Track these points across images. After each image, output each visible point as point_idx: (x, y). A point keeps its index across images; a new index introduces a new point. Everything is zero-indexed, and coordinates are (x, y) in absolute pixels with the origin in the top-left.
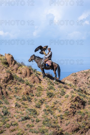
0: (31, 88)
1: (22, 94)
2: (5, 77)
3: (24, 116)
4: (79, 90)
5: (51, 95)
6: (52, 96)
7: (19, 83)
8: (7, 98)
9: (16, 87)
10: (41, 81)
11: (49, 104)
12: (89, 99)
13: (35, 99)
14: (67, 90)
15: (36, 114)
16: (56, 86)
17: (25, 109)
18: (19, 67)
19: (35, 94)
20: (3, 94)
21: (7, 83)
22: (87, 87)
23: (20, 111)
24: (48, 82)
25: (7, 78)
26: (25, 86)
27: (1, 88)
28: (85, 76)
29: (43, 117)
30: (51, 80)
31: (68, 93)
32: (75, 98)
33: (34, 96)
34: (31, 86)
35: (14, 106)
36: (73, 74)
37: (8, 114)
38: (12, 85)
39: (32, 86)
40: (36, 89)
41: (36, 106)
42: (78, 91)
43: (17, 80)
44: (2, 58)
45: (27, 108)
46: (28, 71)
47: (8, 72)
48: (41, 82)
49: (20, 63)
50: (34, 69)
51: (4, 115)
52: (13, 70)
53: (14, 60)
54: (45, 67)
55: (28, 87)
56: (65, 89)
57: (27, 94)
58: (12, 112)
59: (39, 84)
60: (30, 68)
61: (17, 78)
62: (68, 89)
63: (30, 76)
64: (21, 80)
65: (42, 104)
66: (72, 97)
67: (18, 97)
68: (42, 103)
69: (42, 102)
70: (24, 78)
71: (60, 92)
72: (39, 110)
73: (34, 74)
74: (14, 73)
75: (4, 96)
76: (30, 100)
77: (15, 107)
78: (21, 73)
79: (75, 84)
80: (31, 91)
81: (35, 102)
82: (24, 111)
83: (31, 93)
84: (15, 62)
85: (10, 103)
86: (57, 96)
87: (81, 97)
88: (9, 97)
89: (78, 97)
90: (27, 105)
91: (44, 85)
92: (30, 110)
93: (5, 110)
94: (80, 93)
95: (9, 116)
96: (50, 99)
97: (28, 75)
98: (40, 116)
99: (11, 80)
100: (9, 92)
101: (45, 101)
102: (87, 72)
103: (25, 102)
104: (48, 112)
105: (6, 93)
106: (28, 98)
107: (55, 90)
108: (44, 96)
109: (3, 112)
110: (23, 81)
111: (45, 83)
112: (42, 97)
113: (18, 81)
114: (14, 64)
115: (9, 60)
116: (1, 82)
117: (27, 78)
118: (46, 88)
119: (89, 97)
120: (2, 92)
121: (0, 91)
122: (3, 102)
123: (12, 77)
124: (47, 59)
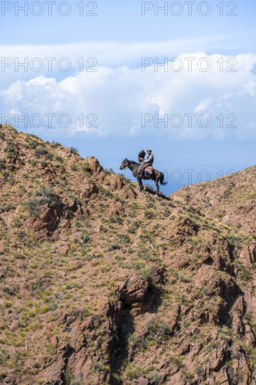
0: (123, 205)
1: (110, 213)
2: (86, 189)
3: (112, 244)
4: (190, 209)
5: (150, 216)
6: (152, 217)
7: (106, 198)
8: (88, 219)
9: (102, 203)
10: (137, 195)
11: (147, 229)
12: (203, 222)
13: (128, 220)
14: (173, 209)
15: (129, 241)
16: (157, 204)
17: (113, 234)
18: (106, 176)
19: (127, 214)
20: (83, 213)
21: (88, 198)
22: (203, 207)
23: (107, 237)
24: (147, 197)
25: (89, 190)
26: (115, 203)
28: (201, 190)
29: (138, 246)
30: (150, 195)
31: (174, 213)
32: (184, 220)
33: (126, 216)
34: (123, 203)
35: (98, 231)
36: (185, 188)
37: (90, 241)
38: (95, 201)
39: (125, 202)
40: (129, 206)
41: (129, 231)
42: (189, 211)
43: (102, 194)
44: (83, 162)
45: (116, 233)
46: (119, 181)
47: (91, 182)
48: (137, 197)
49: (109, 170)
50: (127, 180)
51: (84, 243)
52: (98, 179)
53: (100, 166)
54: (143, 176)
55: (119, 204)
56: (170, 208)
57: (117, 213)
58: (95, 238)
59: (134, 199)
60: (122, 177)
61: (103, 191)
62: (174, 207)
63: (121, 188)
64: (109, 194)
65: (137, 228)
66: (181, 218)
67: (104, 217)
68: (138, 226)
70: (113, 191)
71: (163, 211)
72: (134, 237)
73: (127, 186)
74: (99, 184)
75: (84, 216)
76: (120, 222)
77: (100, 231)
78: (108, 184)
79: (188, 201)
80: (123, 210)
81: (128, 225)
82: (112, 238)
83: (123, 212)
84: (101, 169)
85: (93, 226)
86: (158, 217)
87: (193, 219)
88: (91, 218)
89: (188, 219)
90: (117, 228)
91: (140, 202)
92: (121, 236)
93: (85, 235)
94: (191, 213)
95: (91, 244)
96: (149, 221)
97: (119, 186)
98: (135, 244)
99: (95, 194)
100: (91, 210)
101: (141, 224)
102: (204, 185)
103: (114, 225)
104: (146, 239)
105: (88, 211)
106: (117, 220)
107: (156, 208)
108: (141, 216)
109: (82, 238)
110: (111, 195)
111: (142, 200)
112: (138, 218)
113: (104, 195)
114: (100, 172)
115: (92, 166)
116: (81, 197)
117: (117, 192)
118: (144, 205)
119: (204, 219)
120: (82, 210)
121: (79, 209)
122: (83, 224)
123: (96, 190)
124: (147, 164)
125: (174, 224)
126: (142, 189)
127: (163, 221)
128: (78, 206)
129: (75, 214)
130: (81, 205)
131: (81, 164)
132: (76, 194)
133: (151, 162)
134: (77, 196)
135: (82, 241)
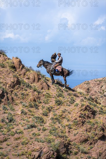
0: (39, 94)
1: (29, 100)
2: (11, 82)
3: (30, 124)
4: (89, 98)
5: (59, 103)
6: (61, 104)
7: (26, 89)
8: (12, 104)
9: (23, 93)
10: (50, 87)
11: (57, 113)
12: (99, 108)
13: (42, 106)
14: (77, 98)
15: (43, 122)
16: (65, 94)
17: (31, 116)
18: (26, 72)
19: (42, 101)
20: (8, 100)
21: (13, 88)
22: (100, 97)
23: (26, 119)
24: (57, 89)
25: (14, 82)
26: (33, 92)
27: (7, 93)
28: (98, 84)
29: (50, 125)
30: (60, 87)
31: (78, 101)
32: (85, 106)
33: (41, 103)
34: (39, 93)
35: (20, 113)
36: (86, 82)
37: (13, 121)
38: (18, 91)
39: (40, 92)
40: (44, 95)
41: (43, 114)
42: (89, 100)
43: (24, 86)
44: (10, 61)
45: (34, 115)
46: (36, 76)
47: (15, 76)
48: (50, 88)
49: (29, 68)
50: (42, 75)
51: (9, 122)
52: (21, 75)
53: (22, 65)
55: (36, 93)
56: (75, 97)
57: (35, 100)
58: (17, 119)
59: (47, 90)
60: (39, 73)
61: (24, 84)
62: (78, 97)
63: (38, 82)
64: (28, 86)
65: (50, 112)
66: (82, 105)
67: (24, 103)
68: (50, 111)
69: (50, 110)
70: (31, 83)
71: (69, 100)
72: (47, 119)
73: (42, 80)
74: (21, 78)
75: (9, 102)
76: (36, 107)
77: (21, 114)
78: (28, 78)
79: (88, 93)
80: (39, 98)
81: (42, 109)
82: (30, 119)
83: (39, 100)
84: (23, 67)
85: (16, 110)
86: (66, 104)
87: (92, 106)
88: (15, 103)
89: (88, 106)
90: (34, 112)
91: (52, 92)
92: (37, 117)
93: (10, 117)
94: (90, 102)
95: (14, 123)
96: (58, 107)
97: (36, 80)
98: (47, 124)
99: (18, 85)
100: (15, 98)
101: (53, 109)
102: (100, 81)
103: (32, 109)
104: (55, 121)
105: (12, 98)
106: (35, 105)
107: (64, 97)
108: (52, 103)
109: (7, 118)
110: (30, 87)
111: (54, 91)
112: (50, 105)
113: (25, 86)
114: (22, 69)
115: (16, 64)
116: (7, 87)
117: (34, 84)
118: (55, 95)
119: (100, 106)
120: (8, 98)
121: (6, 97)
122: (8, 108)
123: (18, 82)
124: (58, 64)
125: (77, 110)
126: (53, 82)
127: (69, 107)
128: (5, 94)
129: (3, 100)
130: (7, 94)
131: (8, 63)
132: (4, 85)
133: (61, 62)
134: (4, 87)
135: (7, 121)
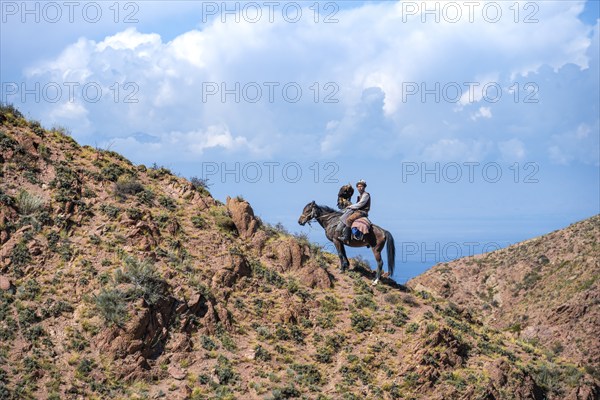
0: (304, 302)
1: (277, 319)
2: (226, 268)
3: (282, 386)
4: (450, 309)
5: (363, 325)
6: (369, 328)
7: (268, 286)
8: (230, 331)
9: (259, 298)
10: (336, 280)
11: (356, 352)
12: (479, 338)
13: (316, 334)
14: (414, 309)
15: (318, 380)
16: (379, 298)
17: (283, 365)
18: (268, 239)
19: (314, 321)
20: (218, 320)
21: (230, 286)
22: (480, 307)
23: (270, 372)
24: (356, 285)
25: (232, 270)
26: (287, 296)
27: (215, 299)
28: (476, 272)
29: (339, 389)
30: (364, 279)
31: (416, 317)
32: (436, 332)
33: (312, 325)
34: (305, 296)
35: (251, 357)
36: (439, 268)
37: (233, 380)
38: (245, 293)
39: (309, 295)
40: (319, 304)
41: (319, 357)
42: (448, 313)
43: (261, 278)
44: (219, 210)
45: (291, 362)
46: (295, 250)
47: (234, 253)
48: (335, 283)
49: (274, 227)
50: (313, 248)
51: (221, 383)
52: (252, 247)
53: (254, 218)
54: (349, 238)
55: (296, 298)
56: (407, 308)
57: (293, 319)
58: (244, 373)
59: (328, 290)
60: (302, 242)
61: (262, 272)
62: (416, 305)
63: (301, 265)
64: (274, 278)
65: (336, 351)
66: (429, 330)
67: (264, 328)
68: (337, 347)
69: (338, 345)
70: (283, 271)
71: (392, 315)
72: (328, 370)
73: (313, 261)
74: (252, 256)
75: (221, 326)
76: (299, 338)
77: (255, 359)
78: (273, 257)
79: (446, 296)
80: (305, 312)
81: (315, 344)
82: (282, 373)
83: (304, 318)
84: (258, 224)
85: (240, 348)
86: (382, 328)
87: (456, 332)
88: (237, 329)
89: (445, 331)
90: (291, 352)
91: (342, 295)
92: (301, 368)
93: (224, 367)
94: (453, 319)
95: (236, 386)
96: (362, 336)
97: (296, 262)
98: (331, 386)
99: (244, 278)
100: (236, 313)
101: (345, 343)
102: (481, 261)
103: (285, 345)
104: (354, 376)
105: (229, 315)
106: (293, 333)
107: (376, 308)
108: (344, 326)
109: (216, 373)
110: (279, 281)
111: (346, 290)
112: (336, 330)
113: (265, 280)
114: (254, 230)
115: (238, 217)
116: (214, 283)
117: (291, 273)
118: (350, 301)
119: (480, 331)
120: (216, 314)
121: (210, 310)
122: (218, 342)
123: (246, 269)
124: (357, 214)
125: (415, 342)
126: (345, 267)
127: (392, 336)
128: (209, 303)
129: (202, 321)
130: (214, 303)
131: (214, 214)
132: (204, 277)
133: (366, 206)
134: (205, 283)
135: (216, 380)
